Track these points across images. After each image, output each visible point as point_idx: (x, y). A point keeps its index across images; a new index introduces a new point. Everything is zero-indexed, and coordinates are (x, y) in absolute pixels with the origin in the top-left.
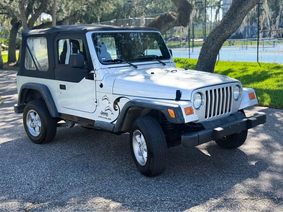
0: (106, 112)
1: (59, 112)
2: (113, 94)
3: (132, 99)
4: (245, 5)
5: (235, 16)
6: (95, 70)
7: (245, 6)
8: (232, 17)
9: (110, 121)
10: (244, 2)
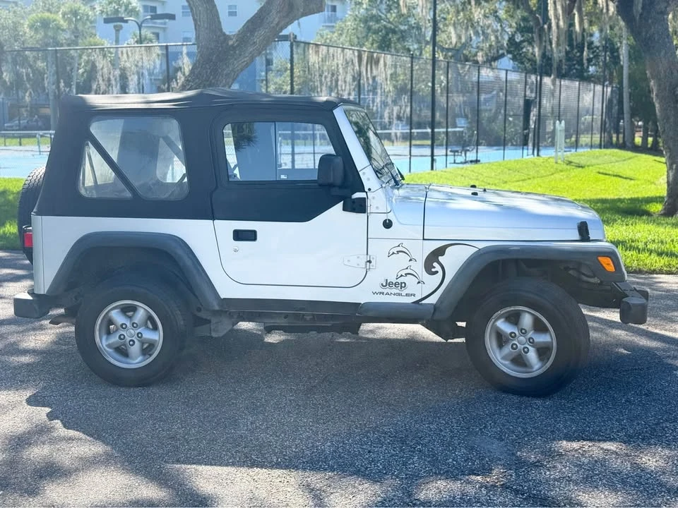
0: (400, 280)
1: (223, 296)
2: (424, 239)
3: (482, 245)
4: (236, 59)
5: (213, 81)
6: (366, 190)
7: (235, 62)
8: (208, 83)
9: (410, 300)
10: (232, 52)
